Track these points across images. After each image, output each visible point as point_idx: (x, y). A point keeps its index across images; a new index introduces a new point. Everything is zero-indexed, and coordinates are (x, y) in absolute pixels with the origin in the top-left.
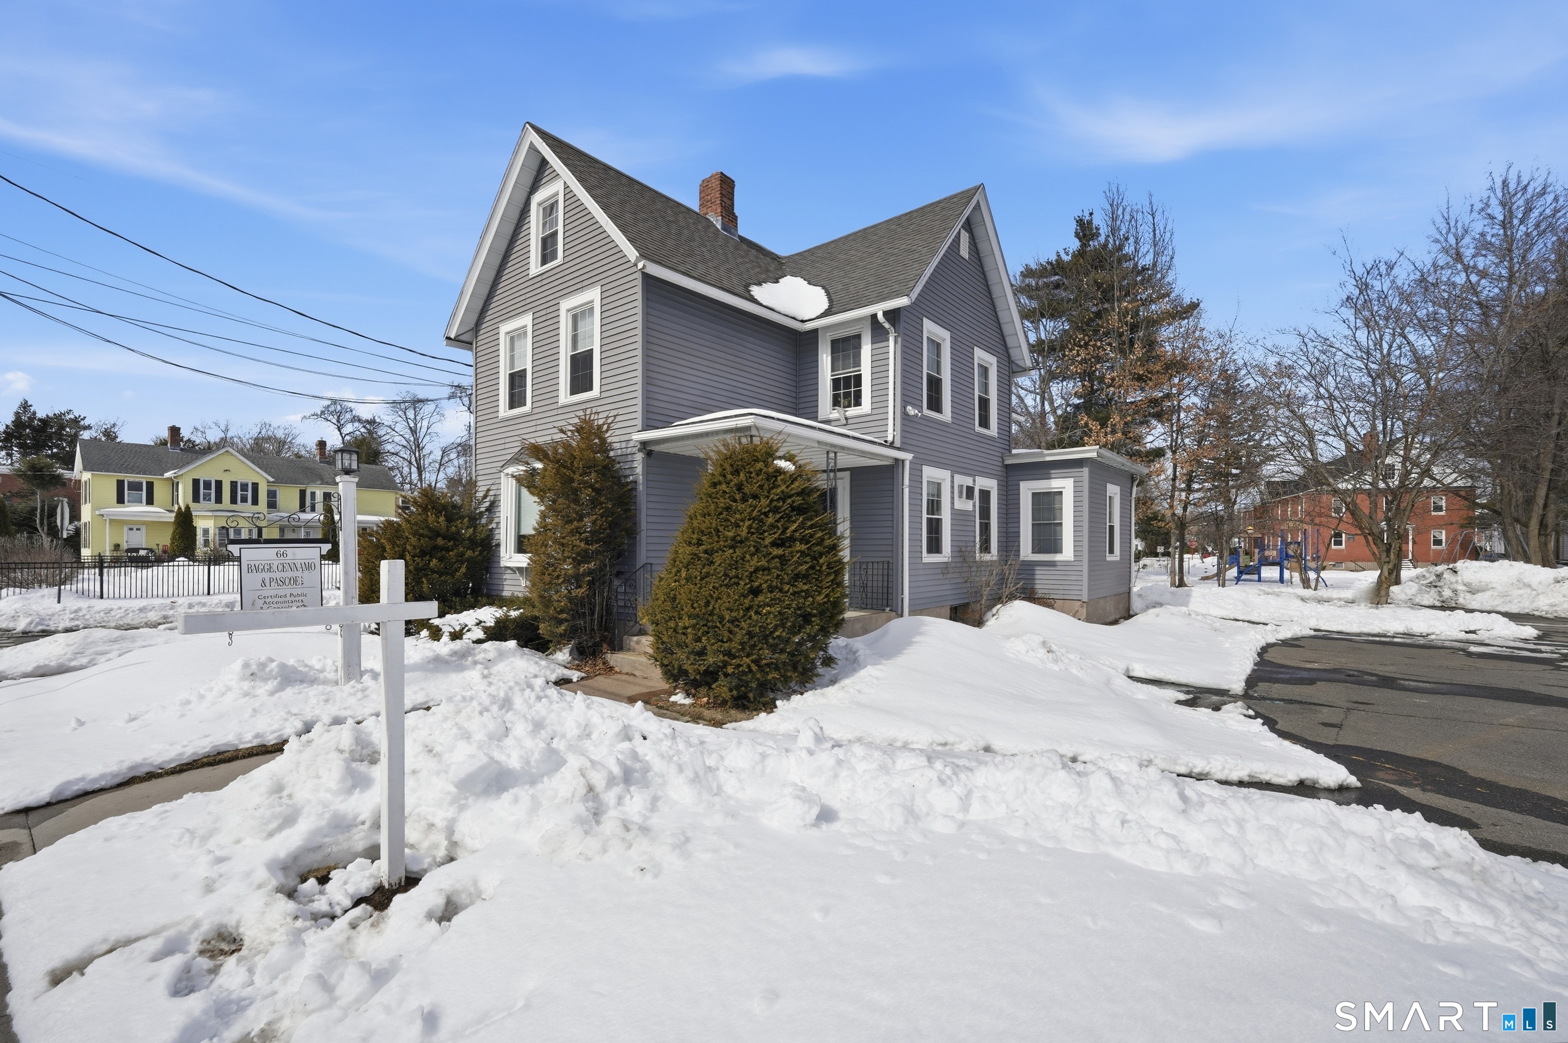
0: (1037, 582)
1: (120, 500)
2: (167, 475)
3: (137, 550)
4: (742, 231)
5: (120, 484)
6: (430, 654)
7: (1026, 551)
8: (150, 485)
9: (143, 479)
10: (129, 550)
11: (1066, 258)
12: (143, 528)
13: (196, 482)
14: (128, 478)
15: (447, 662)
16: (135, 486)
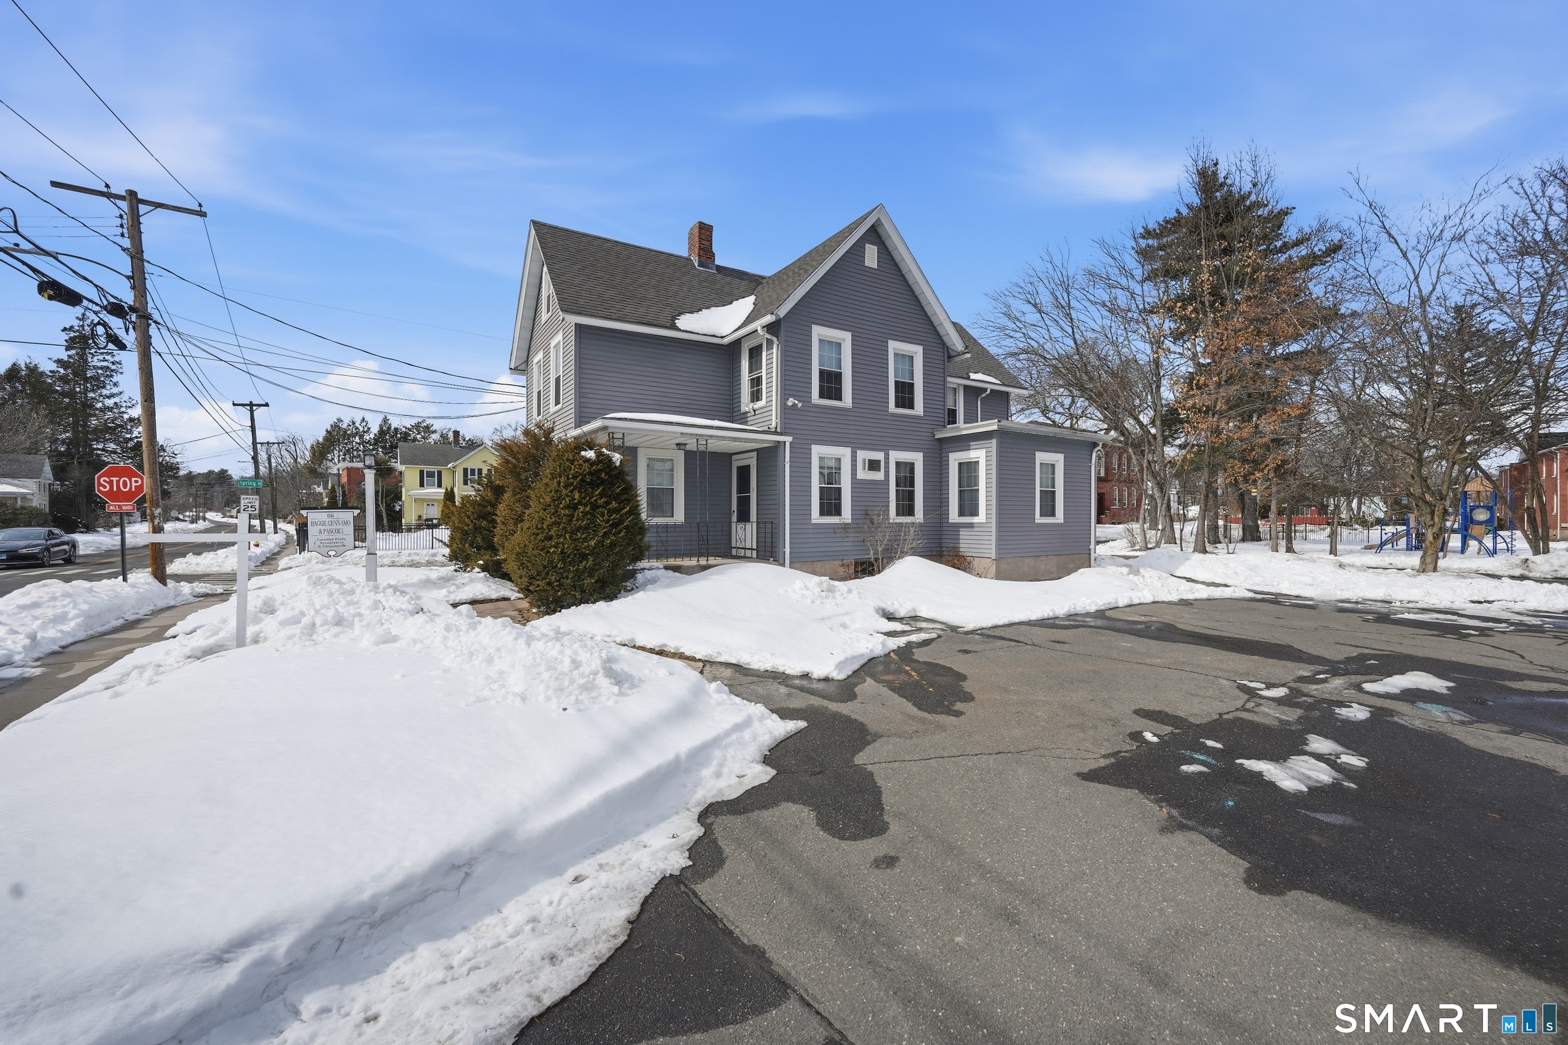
0: (961, 541)
1: (422, 485)
2: (450, 466)
3: (431, 520)
4: (719, 261)
5: (422, 472)
6: (423, 577)
7: (954, 516)
8: (440, 473)
9: (434, 469)
10: (427, 520)
11: (1185, 211)
12: (436, 504)
13: (465, 470)
14: (427, 468)
15: (435, 583)
16: (430, 474)
